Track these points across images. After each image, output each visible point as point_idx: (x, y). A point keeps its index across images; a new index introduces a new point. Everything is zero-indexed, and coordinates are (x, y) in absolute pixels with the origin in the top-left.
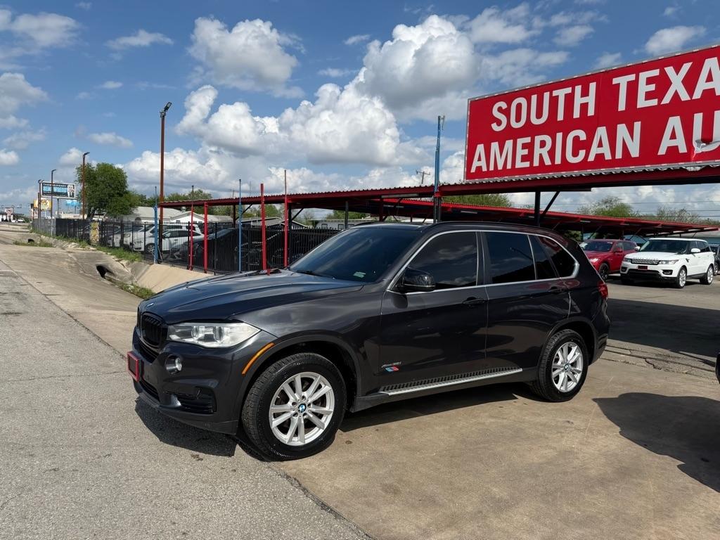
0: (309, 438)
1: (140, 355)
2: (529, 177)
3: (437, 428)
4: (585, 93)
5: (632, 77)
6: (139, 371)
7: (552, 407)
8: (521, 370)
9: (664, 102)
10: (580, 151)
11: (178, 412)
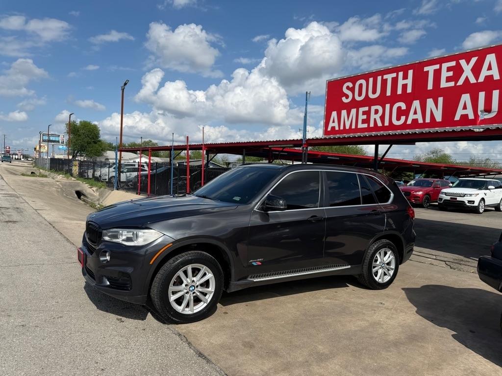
0: (197, 309)
1: (85, 250)
2: (367, 134)
3: (289, 305)
4: (405, 77)
5: (437, 67)
6: (83, 260)
7: (372, 293)
8: (349, 267)
9: (459, 84)
10: (402, 117)
11: (107, 289)
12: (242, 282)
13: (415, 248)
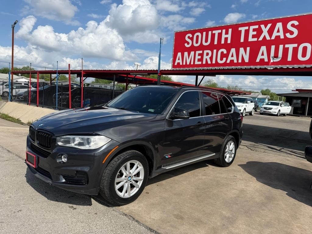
0: (132, 193)
2: (201, 68)
3: (183, 182)
4: (227, 33)
5: (247, 28)
6: (36, 162)
7: (225, 169)
8: (214, 154)
9: (259, 40)
10: (224, 58)
11: (65, 185)
12: (159, 170)
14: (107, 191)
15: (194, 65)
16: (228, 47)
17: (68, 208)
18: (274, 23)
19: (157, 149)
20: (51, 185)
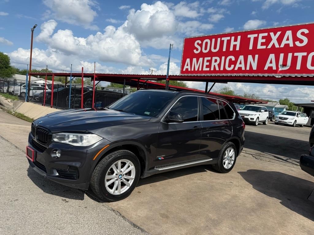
0: (122, 191)
1: (34, 148)
2: (209, 75)
3: (177, 185)
4: (236, 40)
5: (256, 35)
6: (34, 156)
7: (223, 176)
8: (212, 159)
9: (268, 47)
10: (232, 65)
11: (57, 178)
12: (151, 171)
13: (244, 149)
14: (96, 186)
15: (202, 72)
16: (236, 54)
17: (61, 201)
18: (284, 30)
19: (149, 150)
20: (45, 177)
